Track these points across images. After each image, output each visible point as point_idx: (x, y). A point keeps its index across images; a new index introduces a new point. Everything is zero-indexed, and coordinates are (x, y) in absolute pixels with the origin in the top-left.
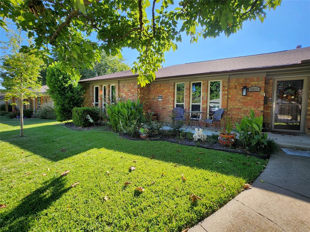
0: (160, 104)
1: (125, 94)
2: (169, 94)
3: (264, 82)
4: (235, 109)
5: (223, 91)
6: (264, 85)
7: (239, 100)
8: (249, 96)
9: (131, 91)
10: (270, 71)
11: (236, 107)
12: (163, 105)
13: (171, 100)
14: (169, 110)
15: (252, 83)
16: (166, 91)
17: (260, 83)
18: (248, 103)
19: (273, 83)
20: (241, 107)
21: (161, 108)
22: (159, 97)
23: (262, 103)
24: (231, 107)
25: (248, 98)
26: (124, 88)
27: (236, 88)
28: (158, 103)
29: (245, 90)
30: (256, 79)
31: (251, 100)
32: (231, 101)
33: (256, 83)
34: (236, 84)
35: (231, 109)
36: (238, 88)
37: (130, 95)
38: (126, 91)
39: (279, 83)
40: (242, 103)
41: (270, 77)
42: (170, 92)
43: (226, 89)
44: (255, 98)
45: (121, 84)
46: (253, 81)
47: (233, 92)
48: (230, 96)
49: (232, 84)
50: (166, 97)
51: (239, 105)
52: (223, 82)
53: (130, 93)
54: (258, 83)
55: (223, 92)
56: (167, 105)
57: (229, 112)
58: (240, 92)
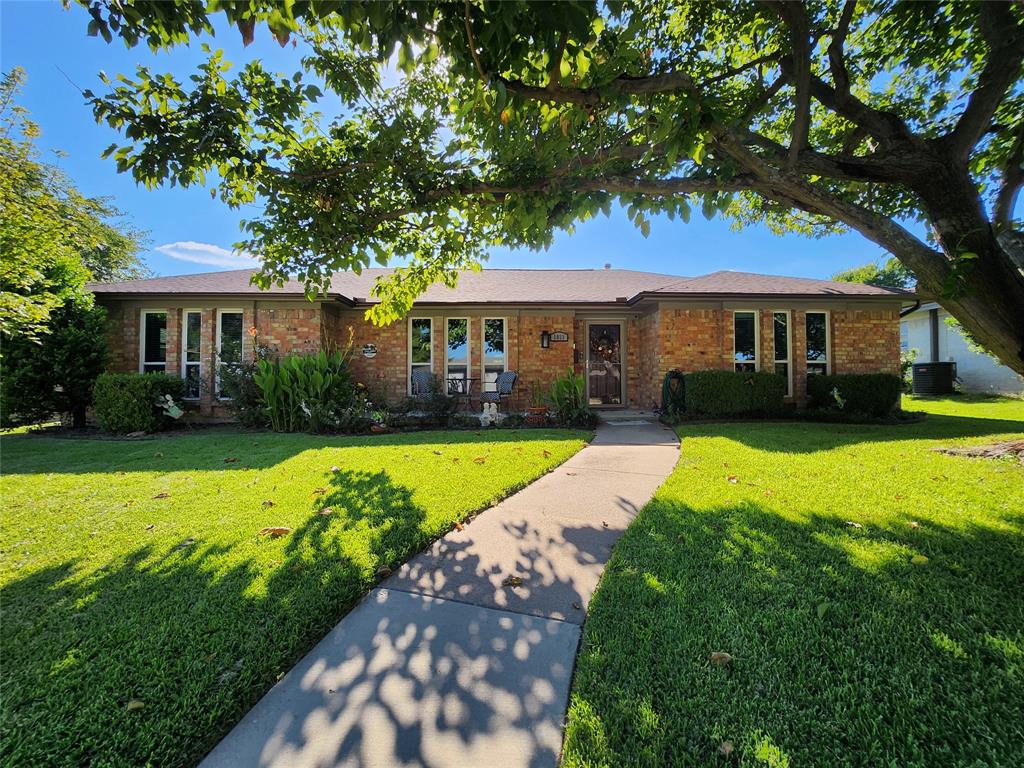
0: (370, 365)
1: (277, 338)
2: (395, 342)
3: (572, 325)
4: (531, 372)
5: (510, 337)
6: (572, 330)
7: (537, 356)
8: (552, 349)
9: (299, 329)
10: (580, 308)
11: (534, 368)
12: (379, 369)
13: (402, 356)
14: (394, 380)
15: (555, 326)
16: (385, 335)
17: (567, 326)
18: (550, 360)
19: (584, 327)
20: (540, 368)
21: (371, 376)
22: (367, 347)
23: (572, 360)
24: (524, 368)
25: (551, 352)
26: (274, 322)
27: (531, 334)
28: (365, 365)
29: (546, 338)
30: (560, 320)
31: (555, 356)
32: (524, 357)
33: (561, 326)
34: (531, 326)
35: (524, 371)
36: (534, 334)
37: (294, 342)
38: (280, 330)
39: (592, 328)
40: (541, 360)
41: (578, 318)
42: (397, 338)
43: (516, 334)
44: (562, 352)
45: (260, 312)
46: (557, 323)
47: (527, 340)
48: (521, 349)
49: (526, 326)
50: (386, 350)
51: (538, 365)
52: (509, 322)
53: (295, 337)
54: (562, 326)
55: (511, 341)
56: (388, 369)
57: (521, 379)
58: (538, 341)
